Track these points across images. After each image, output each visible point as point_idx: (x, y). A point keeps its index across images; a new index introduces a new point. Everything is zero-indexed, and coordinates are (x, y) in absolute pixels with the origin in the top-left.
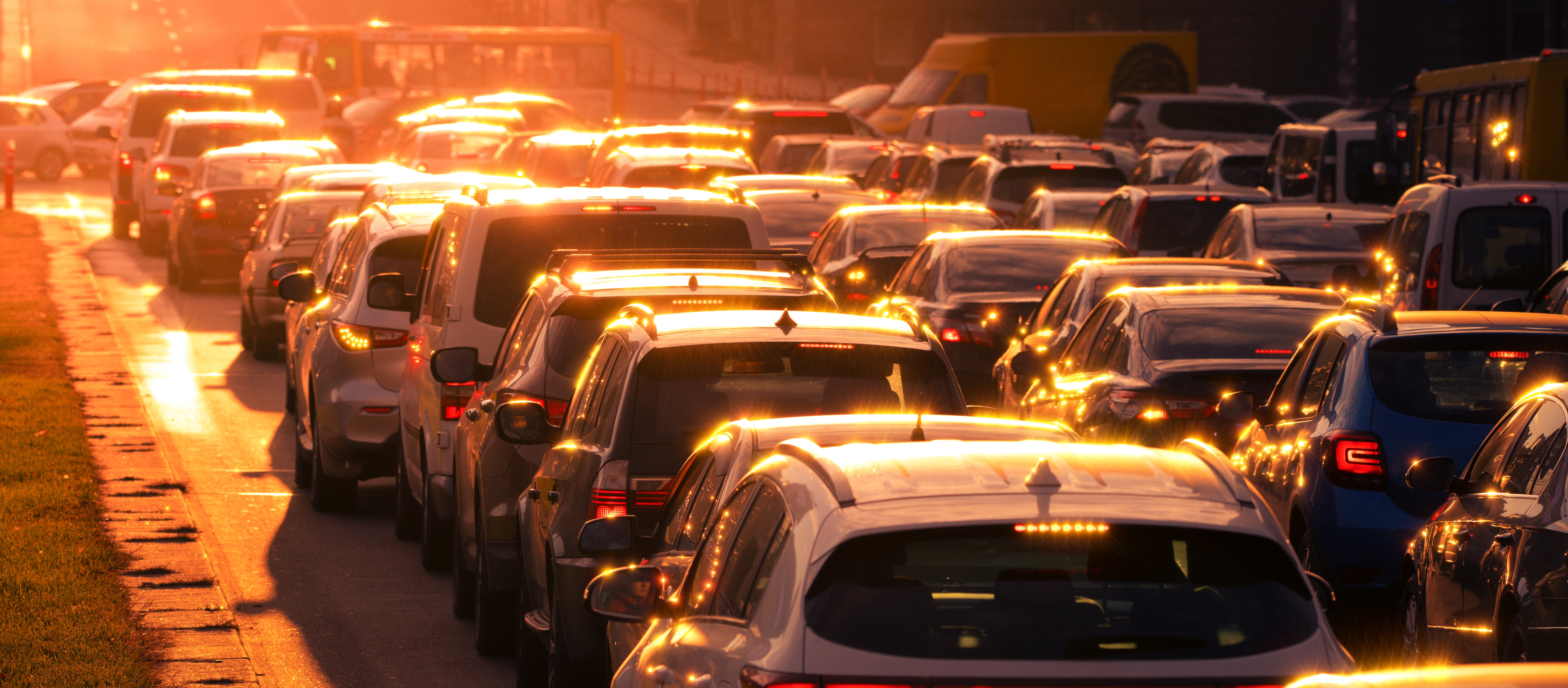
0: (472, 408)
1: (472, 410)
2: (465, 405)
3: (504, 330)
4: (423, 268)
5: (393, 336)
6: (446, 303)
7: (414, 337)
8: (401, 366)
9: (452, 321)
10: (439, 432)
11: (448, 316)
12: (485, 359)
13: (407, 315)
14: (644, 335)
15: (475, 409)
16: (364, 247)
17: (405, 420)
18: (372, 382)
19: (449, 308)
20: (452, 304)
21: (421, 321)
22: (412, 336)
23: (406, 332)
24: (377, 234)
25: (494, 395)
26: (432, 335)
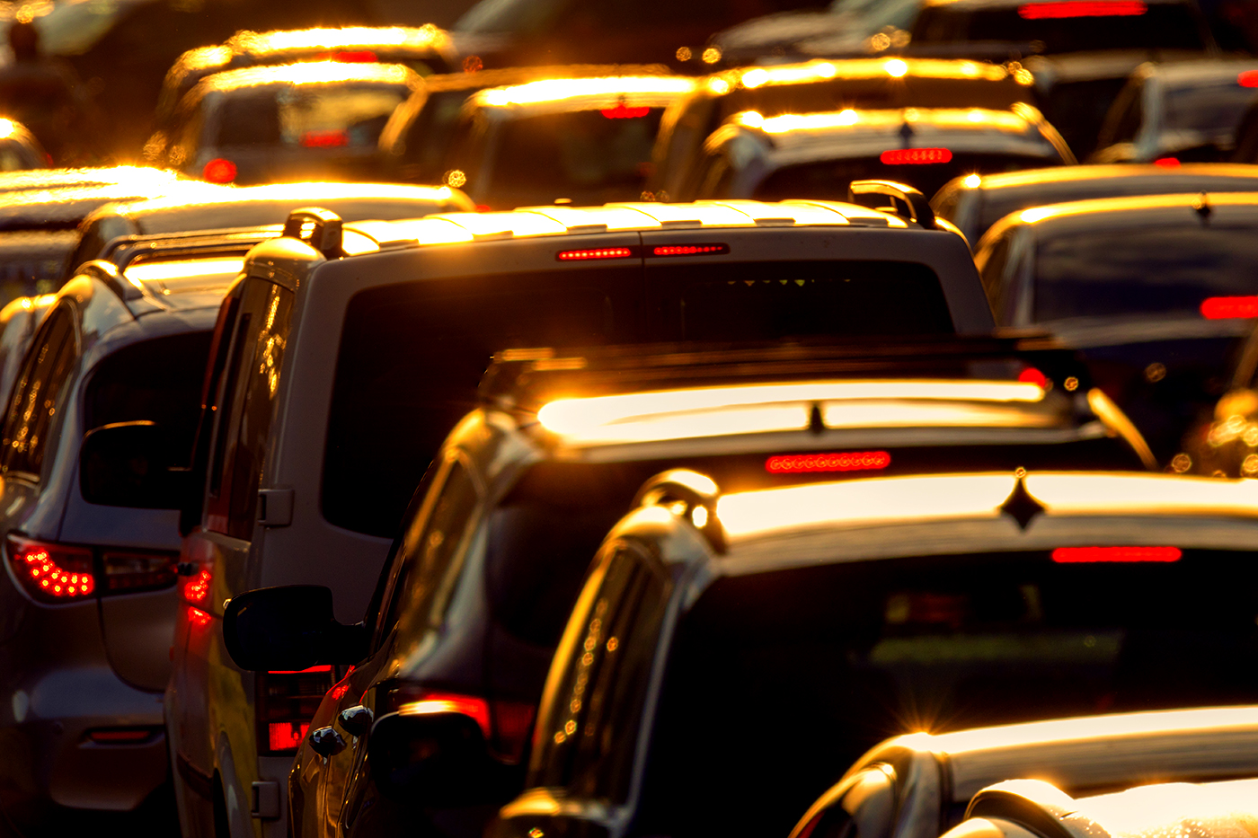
0: (324, 725)
1: (323, 731)
2: (308, 718)
3: (390, 542)
4: (204, 407)
5: (145, 565)
6: (256, 486)
7: (190, 566)
8: (165, 633)
9: (273, 527)
10: (254, 783)
11: (263, 517)
12: (349, 611)
13: (170, 518)
14: (698, 543)
15: (329, 728)
16: (73, 364)
17: (179, 758)
18: (104, 672)
19: (264, 496)
20: (272, 488)
21: (205, 530)
22: (186, 564)
23: (174, 555)
24: (101, 334)
25: (370, 693)
26: (231, 560)
